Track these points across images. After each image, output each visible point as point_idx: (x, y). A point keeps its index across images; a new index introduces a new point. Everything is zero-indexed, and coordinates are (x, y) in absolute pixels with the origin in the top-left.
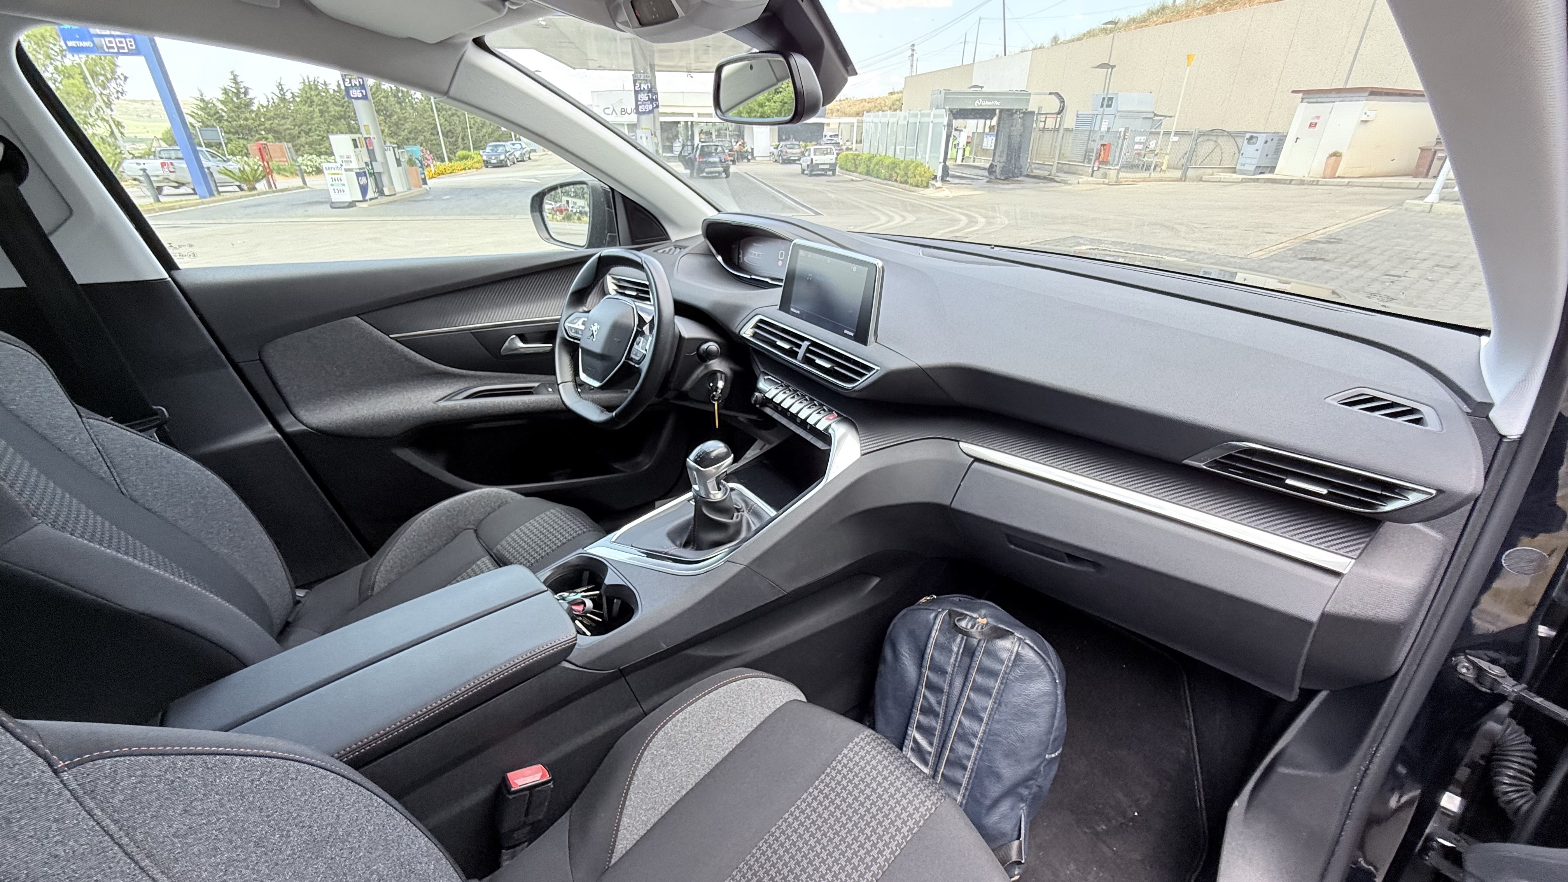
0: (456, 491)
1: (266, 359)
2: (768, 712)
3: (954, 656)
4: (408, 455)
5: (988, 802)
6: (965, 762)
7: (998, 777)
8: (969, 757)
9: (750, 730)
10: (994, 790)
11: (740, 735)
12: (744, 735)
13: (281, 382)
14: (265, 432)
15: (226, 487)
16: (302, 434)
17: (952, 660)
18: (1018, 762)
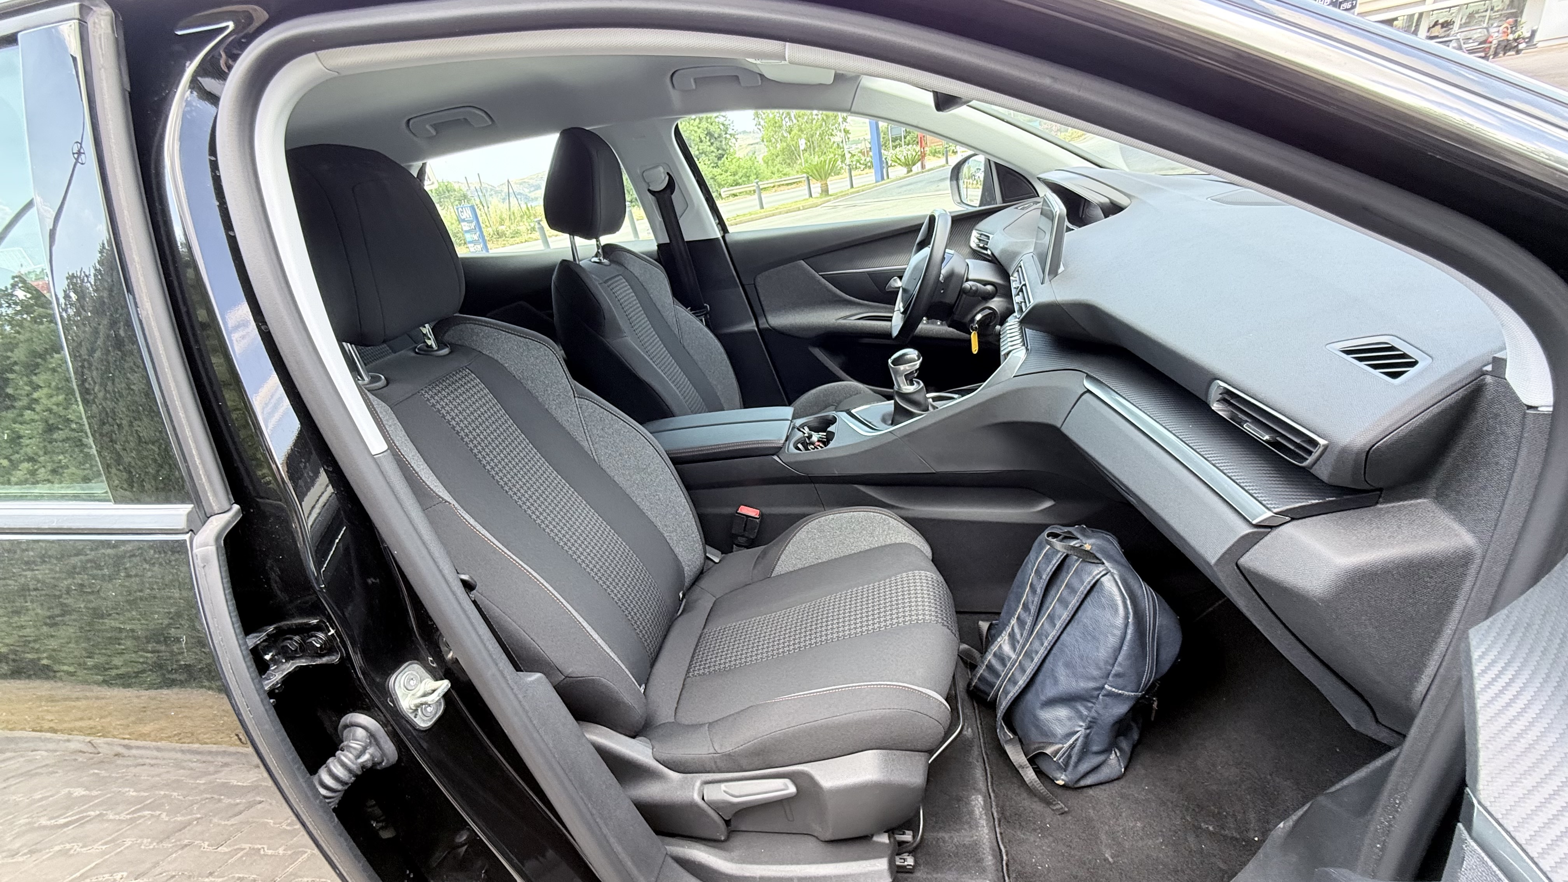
0: (839, 379)
1: (757, 284)
2: (889, 542)
3: (1051, 567)
4: (818, 353)
5: (1043, 698)
6: (1034, 655)
7: (1056, 681)
8: (1037, 652)
9: (873, 546)
10: (1051, 692)
11: (864, 546)
12: (867, 548)
13: (762, 299)
14: (751, 326)
15: (722, 350)
16: (766, 329)
17: (1049, 569)
18: (1075, 675)
